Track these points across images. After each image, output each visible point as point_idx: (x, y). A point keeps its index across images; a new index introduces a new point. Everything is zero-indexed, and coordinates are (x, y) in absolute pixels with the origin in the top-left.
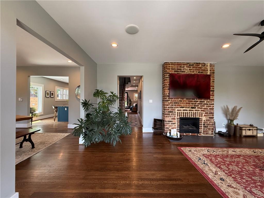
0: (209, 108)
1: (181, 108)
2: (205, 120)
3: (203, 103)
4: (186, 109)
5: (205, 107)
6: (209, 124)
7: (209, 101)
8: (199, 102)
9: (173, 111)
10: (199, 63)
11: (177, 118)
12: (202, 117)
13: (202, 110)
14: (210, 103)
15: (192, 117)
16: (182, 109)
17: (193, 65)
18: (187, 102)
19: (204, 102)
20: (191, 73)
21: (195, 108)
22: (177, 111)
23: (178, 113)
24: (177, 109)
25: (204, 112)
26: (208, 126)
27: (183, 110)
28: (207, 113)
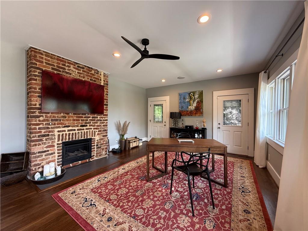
0: (103, 124)
1: (64, 127)
2: (98, 140)
3: (96, 119)
4: (74, 128)
5: (99, 124)
6: (102, 144)
7: (102, 116)
8: (91, 118)
9: (50, 134)
10: (91, 68)
11: (58, 144)
12: (95, 136)
13: (95, 127)
14: (104, 119)
15: (83, 138)
16: (66, 129)
17: (83, 68)
18: (75, 118)
19: (97, 117)
20: (80, 78)
21: (87, 126)
22: (56, 134)
23: (59, 135)
24: (56, 130)
25: (97, 130)
26: (102, 146)
27: (69, 131)
28: (101, 131)
